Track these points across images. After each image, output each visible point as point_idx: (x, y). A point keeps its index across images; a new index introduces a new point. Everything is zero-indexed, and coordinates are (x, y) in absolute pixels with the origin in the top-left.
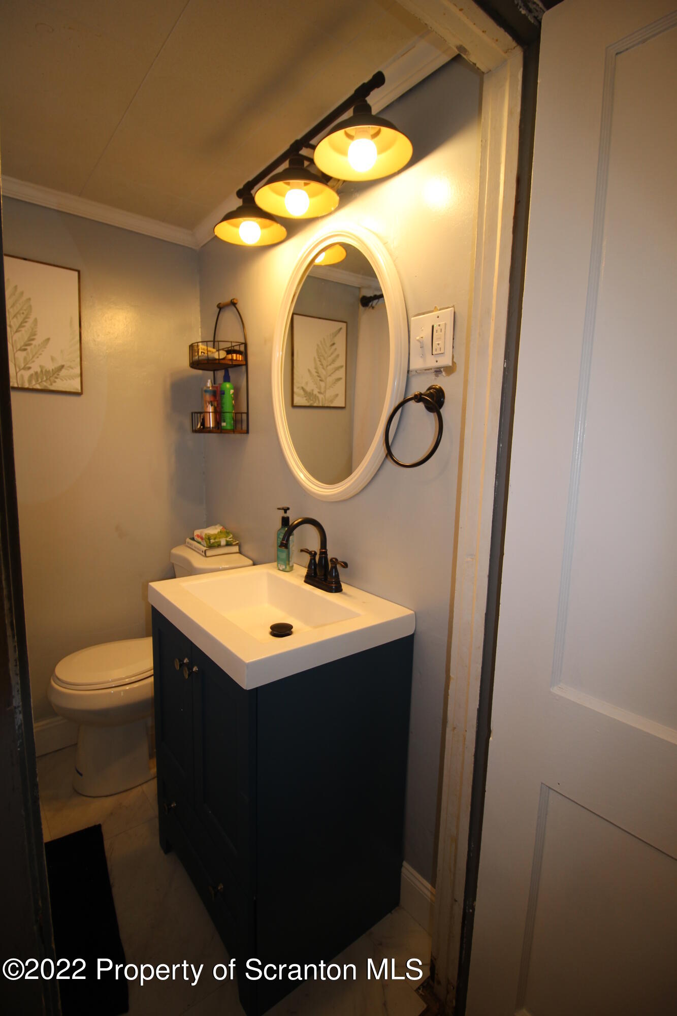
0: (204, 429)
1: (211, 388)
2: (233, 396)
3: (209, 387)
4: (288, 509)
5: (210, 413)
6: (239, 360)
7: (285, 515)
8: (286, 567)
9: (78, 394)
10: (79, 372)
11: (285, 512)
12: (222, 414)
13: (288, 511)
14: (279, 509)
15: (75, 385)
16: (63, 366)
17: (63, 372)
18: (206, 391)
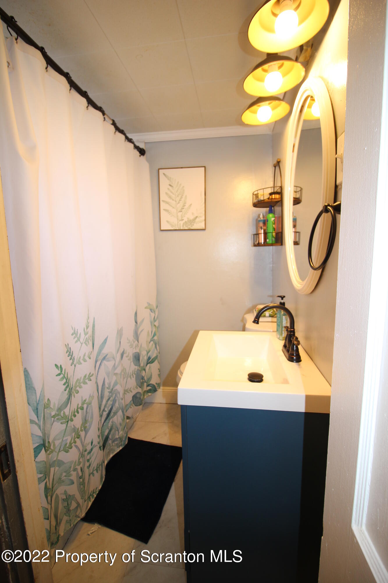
0: (259, 245)
1: (262, 219)
2: (273, 222)
3: (261, 218)
4: (284, 297)
5: (261, 233)
6: (277, 198)
7: (282, 301)
8: (280, 337)
9: (204, 230)
10: (204, 218)
11: (282, 299)
12: (267, 234)
13: (284, 298)
14: (279, 296)
15: (202, 226)
16: (197, 217)
17: (197, 220)
18: (259, 221)
